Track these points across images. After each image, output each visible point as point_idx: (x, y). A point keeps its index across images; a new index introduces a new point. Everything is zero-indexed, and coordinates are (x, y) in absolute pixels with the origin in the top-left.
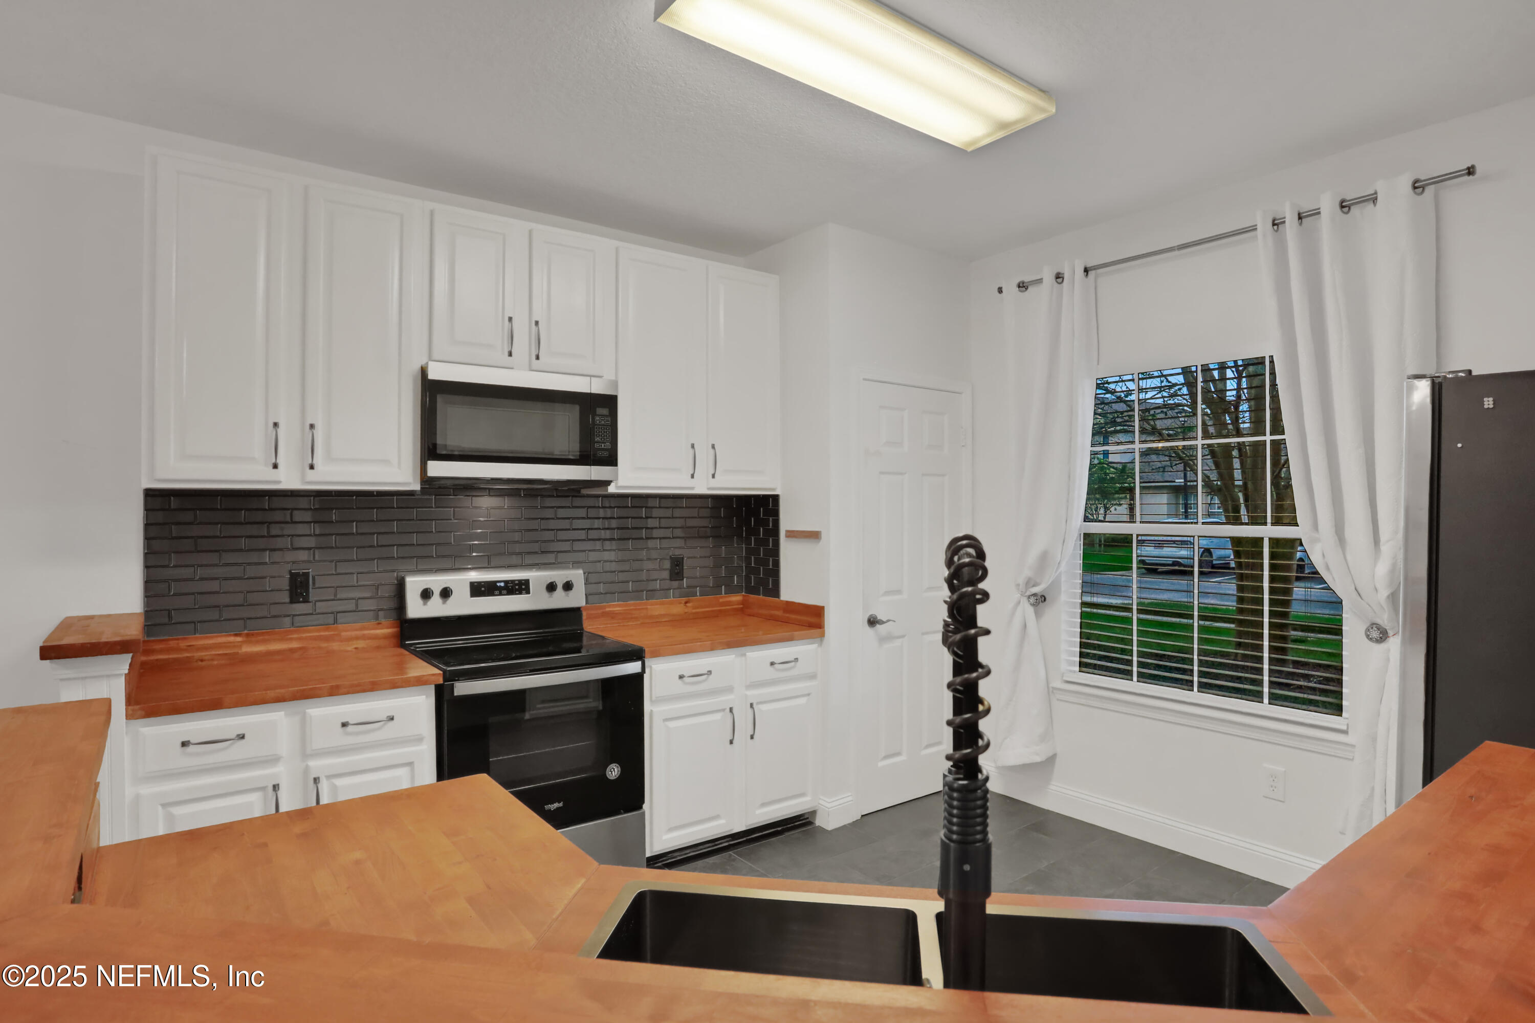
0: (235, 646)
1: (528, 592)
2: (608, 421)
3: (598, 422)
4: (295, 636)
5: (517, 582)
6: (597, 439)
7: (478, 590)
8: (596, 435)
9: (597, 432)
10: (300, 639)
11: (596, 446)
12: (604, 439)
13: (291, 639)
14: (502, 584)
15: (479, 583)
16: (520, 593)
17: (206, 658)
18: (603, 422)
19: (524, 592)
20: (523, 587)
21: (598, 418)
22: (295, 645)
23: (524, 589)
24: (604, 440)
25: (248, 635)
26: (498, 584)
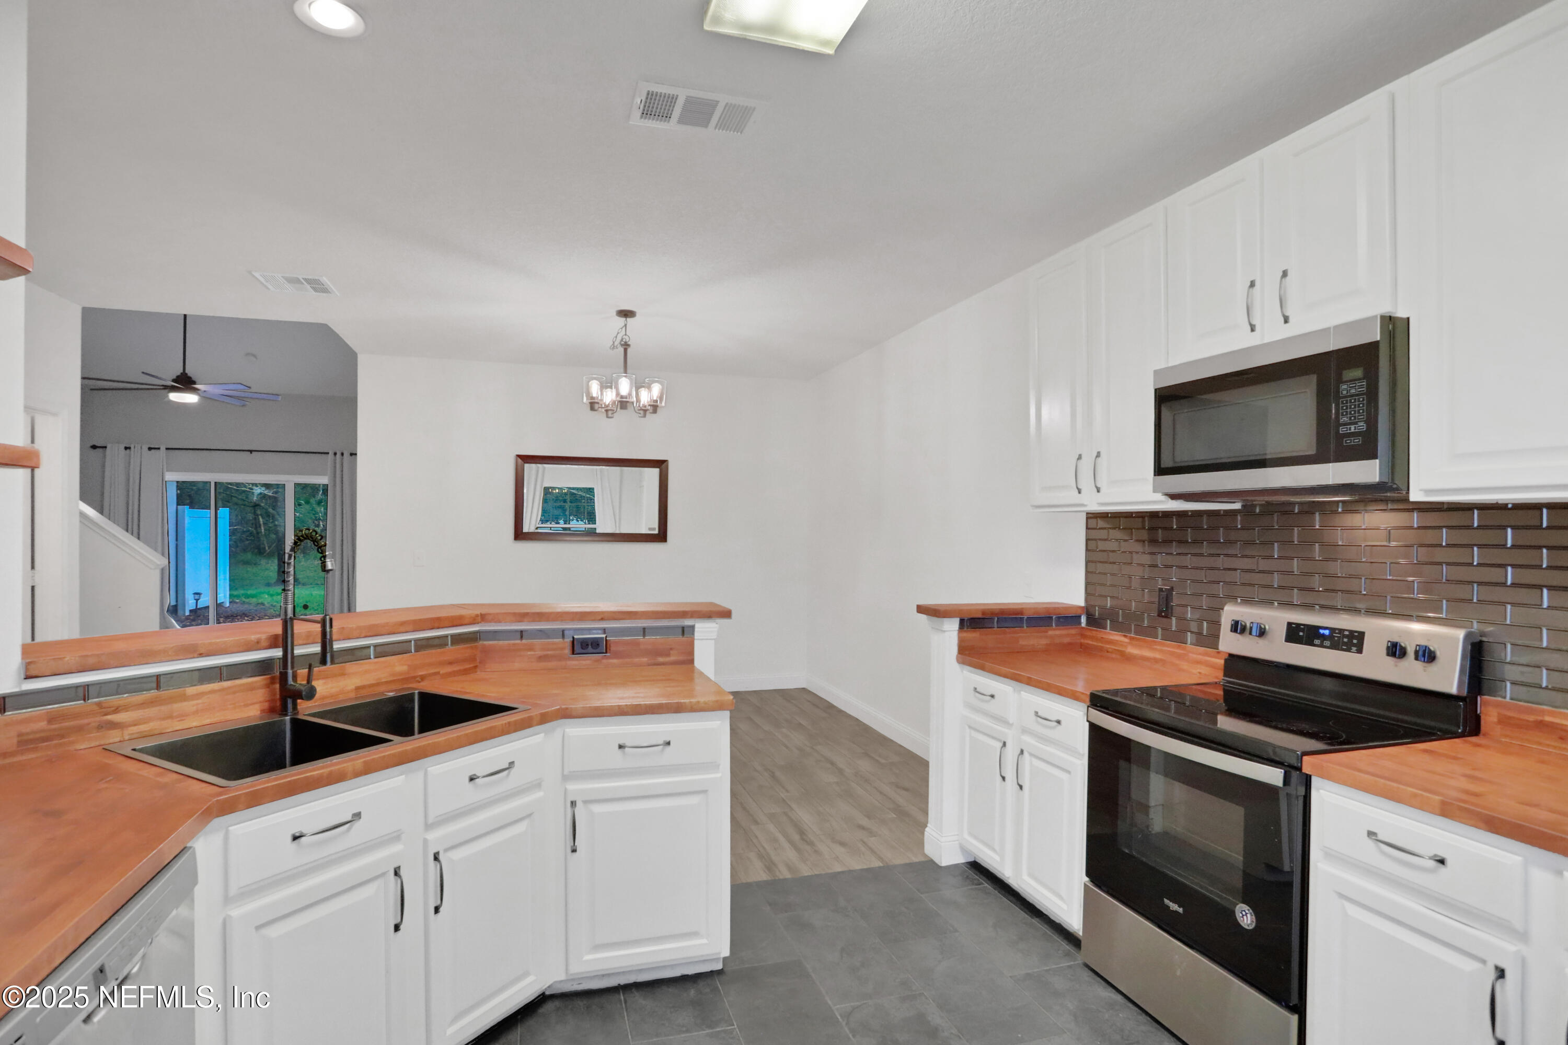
0: (1122, 645)
1: (1360, 651)
2: (1361, 387)
3: (1345, 392)
4: (1158, 647)
5: (1347, 633)
6: (1344, 419)
7: (1296, 634)
8: (1342, 413)
9: (1342, 409)
10: (1161, 651)
11: (1342, 430)
12: (1355, 417)
13: (1156, 649)
14: (1327, 632)
15: (1298, 625)
16: (1349, 650)
17: (1110, 650)
18: (1353, 391)
19: (1354, 649)
20: (1355, 641)
21: (1345, 387)
22: (1158, 656)
23: (1355, 645)
24: (1355, 419)
25: (1131, 638)
26: (1322, 631)
